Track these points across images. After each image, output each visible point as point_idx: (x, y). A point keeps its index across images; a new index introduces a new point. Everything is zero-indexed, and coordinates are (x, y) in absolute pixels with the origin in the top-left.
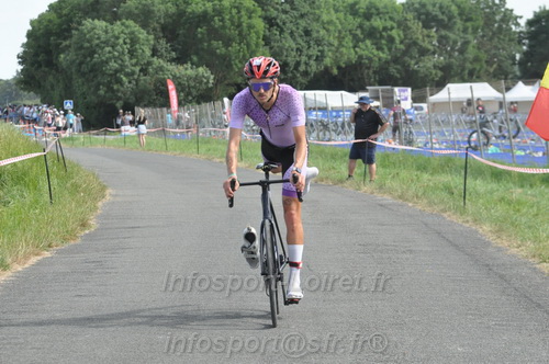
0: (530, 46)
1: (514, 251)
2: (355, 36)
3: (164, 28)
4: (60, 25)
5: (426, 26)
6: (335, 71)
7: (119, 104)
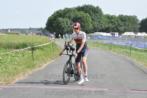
0: (141, 26)
1: (140, 64)
2: (108, 23)
3: (73, 20)
4: (54, 18)
5: (122, 21)
6: (104, 29)
7: (64, 33)
